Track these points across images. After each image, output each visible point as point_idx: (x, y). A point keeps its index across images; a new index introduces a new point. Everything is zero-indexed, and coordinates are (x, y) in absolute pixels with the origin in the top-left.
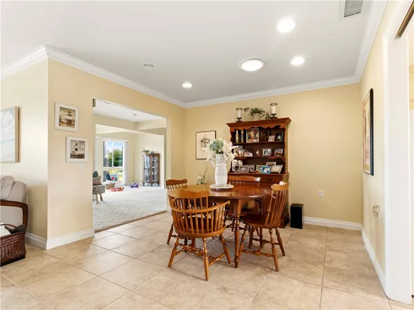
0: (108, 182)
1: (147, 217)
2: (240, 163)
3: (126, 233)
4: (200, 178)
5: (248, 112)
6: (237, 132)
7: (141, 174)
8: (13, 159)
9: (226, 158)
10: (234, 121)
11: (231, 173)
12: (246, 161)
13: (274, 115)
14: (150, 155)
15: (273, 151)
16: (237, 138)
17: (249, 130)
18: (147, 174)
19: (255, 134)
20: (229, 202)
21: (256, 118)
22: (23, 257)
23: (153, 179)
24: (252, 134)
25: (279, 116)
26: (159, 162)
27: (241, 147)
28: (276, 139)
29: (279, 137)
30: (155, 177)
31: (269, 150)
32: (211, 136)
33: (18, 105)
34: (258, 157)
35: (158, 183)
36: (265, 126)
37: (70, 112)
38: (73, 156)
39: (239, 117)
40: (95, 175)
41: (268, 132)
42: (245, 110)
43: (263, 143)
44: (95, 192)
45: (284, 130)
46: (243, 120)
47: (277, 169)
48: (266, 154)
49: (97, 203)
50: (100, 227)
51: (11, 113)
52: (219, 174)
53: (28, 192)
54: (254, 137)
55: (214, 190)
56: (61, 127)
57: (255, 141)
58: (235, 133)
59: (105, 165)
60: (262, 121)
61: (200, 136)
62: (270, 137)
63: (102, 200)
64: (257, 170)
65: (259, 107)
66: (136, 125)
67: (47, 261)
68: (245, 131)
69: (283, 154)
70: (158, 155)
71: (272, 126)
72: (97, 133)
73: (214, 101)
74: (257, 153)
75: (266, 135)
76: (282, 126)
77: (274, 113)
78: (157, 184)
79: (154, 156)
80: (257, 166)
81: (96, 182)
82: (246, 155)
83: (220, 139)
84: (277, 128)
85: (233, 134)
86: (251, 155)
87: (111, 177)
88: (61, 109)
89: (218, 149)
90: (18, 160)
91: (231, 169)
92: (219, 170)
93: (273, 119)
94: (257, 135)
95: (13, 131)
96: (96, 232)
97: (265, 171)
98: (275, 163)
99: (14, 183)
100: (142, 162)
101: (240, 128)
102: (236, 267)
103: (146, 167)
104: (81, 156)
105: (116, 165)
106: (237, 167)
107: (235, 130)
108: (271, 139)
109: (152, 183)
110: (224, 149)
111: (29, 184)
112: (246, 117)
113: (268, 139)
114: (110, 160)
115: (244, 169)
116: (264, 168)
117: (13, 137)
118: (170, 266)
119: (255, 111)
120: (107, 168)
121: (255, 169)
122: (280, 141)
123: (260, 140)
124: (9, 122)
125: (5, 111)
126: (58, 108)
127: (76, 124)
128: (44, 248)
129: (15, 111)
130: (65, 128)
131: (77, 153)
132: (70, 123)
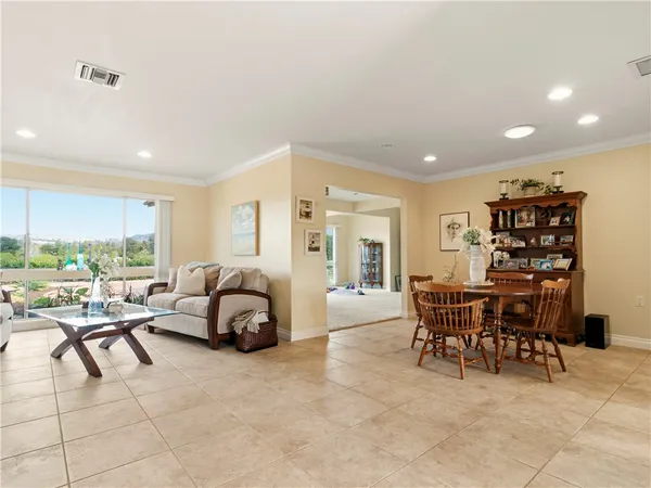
1: (379, 322)
2: (506, 256)
4: (447, 275)
5: (518, 186)
6: (501, 213)
7: (357, 272)
8: (254, 252)
9: (484, 251)
10: (496, 198)
11: (491, 269)
12: (514, 253)
13: (558, 188)
14: (369, 245)
15: (557, 239)
16: (501, 222)
17: (520, 210)
18: (365, 271)
19: (529, 216)
20: (487, 299)
21: (530, 193)
22: (275, 344)
23: (373, 278)
24: (524, 215)
25: (566, 190)
26: (381, 254)
27: (508, 234)
28: (561, 222)
29: (568, 219)
30: (377, 276)
31: (551, 238)
32: (462, 219)
33: (258, 199)
34: (533, 248)
35: (381, 284)
36: (544, 205)
37: (308, 204)
38: (310, 249)
39: (504, 192)
41: (549, 212)
42: (512, 182)
43: (542, 227)
45: (574, 209)
46: (510, 197)
47: (564, 263)
48: (547, 243)
50: (334, 327)
51: (251, 206)
52: (475, 269)
53: (270, 285)
54: (527, 220)
55: (469, 287)
56: (302, 220)
57: (528, 225)
58: (498, 214)
60: (539, 197)
61: (446, 220)
62: (552, 219)
64: (532, 265)
65: (536, 178)
66: (354, 206)
67: (295, 351)
68: (513, 212)
69: (573, 243)
70: (381, 245)
71: (555, 204)
73: (467, 172)
74: (532, 241)
75: (547, 216)
76: (571, 203)
77: (557, 184)
78: (379, 286)
79: (375, 246)
80: (532, 260)
82: (515, 245)
83: (476, 227)
84: (564, 205)
85: (495, 217)
86: (523, 244)
89: (473, 239)
90: (258, 253)
91: (492, 265)
92: (475, 264)
93: (558, 193)
94: (533, 217)
95: (254, 224)
96: (330, 331)
97: (544, 267)
98: (561, 256)
99: (261, 275)
100: (359, 254)
101: (505, 208)
102: (497, 373)
103: (365, 262)
104: (317, 249)
106: (500, 262)
107: (498, 211)
108: (555, 221)
109: (372, 284)
110: (481, 239)
111: (270, 277)
112: (514, 193)
113: (548, 222)
115: (511, 264)
116: (542, 263)
117: (254, 230)
118: (419, 365)
119: (527, 185)
121: (529, 264)
122: (570, 224)
123: (537, 223)
124: (249, 216)
125: (244, 205)
126: (299, 202)
127: (313, 215)
128: (288, 340)
129: (255, 205)
130: (304, 220)
131: (314, 246)
132: (308, 215)
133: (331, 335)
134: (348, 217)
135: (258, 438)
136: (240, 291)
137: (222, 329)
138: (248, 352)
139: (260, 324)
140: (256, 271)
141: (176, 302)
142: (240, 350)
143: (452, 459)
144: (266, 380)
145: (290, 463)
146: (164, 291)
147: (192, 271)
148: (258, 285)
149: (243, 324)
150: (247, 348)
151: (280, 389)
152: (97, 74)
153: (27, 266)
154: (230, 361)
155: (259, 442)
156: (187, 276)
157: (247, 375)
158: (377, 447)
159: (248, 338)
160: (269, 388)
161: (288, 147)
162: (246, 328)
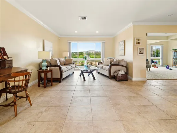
0: (153, 64)
3: (160, 83)
7: (171, 61)
8: (123, 54)
14: (176, 52)
18: (175, 61)
33: (125, 40)
37: (139, 40)
38: (140, 53)
40: (147, 60)
44: (147, 67)
49: (148, 71)
50: (149, 79)
53: (127, 64)
56: (136, 45)
59: (151, 57)
63: (150, 70)
66: (167, 37)
72: (148, 43)
81: (148, 63)
87: (154, 62)
88: (136, 39)
90: (125, 55)
95: (123, 47)
96: (147, 80)
99: (124, 61)
100: (172, 55)
103: (175, 58)
104: (142, 53)
105: (157, 56)
111: (127, 62)
114: (154, 55)
117: (124, 48)
120: (153, 58)
124: (123, 44)
125: (121, 42)
126: (135, 39)
127: (141, 43)
128: (131, 80)
129: (124, 41)
130: (138, 45)
131: (141, 52)
132: (139, 43)
133: (148, 81)
134: (167, 42)
135: (109, 100)
136: (118, 65)
137: (112, 74)
138: (118, 81)
139: (122, 74)
140: (123, 60)
141: (102, 67)
142: (116, 80)
143: (166, 125)
144: (119, 89)
145: (113, 107)
146: (101, 64)
147: (107, 59)
148: (123, 64)
149: (116, 74)
150: (118, 80)
151: (121, 91)
152: (83, 18)
153: (78, 58)
154: (113, 83)
155: (108, 101)
156: (106, 60)
157: (115, 87)
158: (140, 113)
159: (118, 77)
160: (118, 90)
161: (131, 23)
162: (117, 75)
